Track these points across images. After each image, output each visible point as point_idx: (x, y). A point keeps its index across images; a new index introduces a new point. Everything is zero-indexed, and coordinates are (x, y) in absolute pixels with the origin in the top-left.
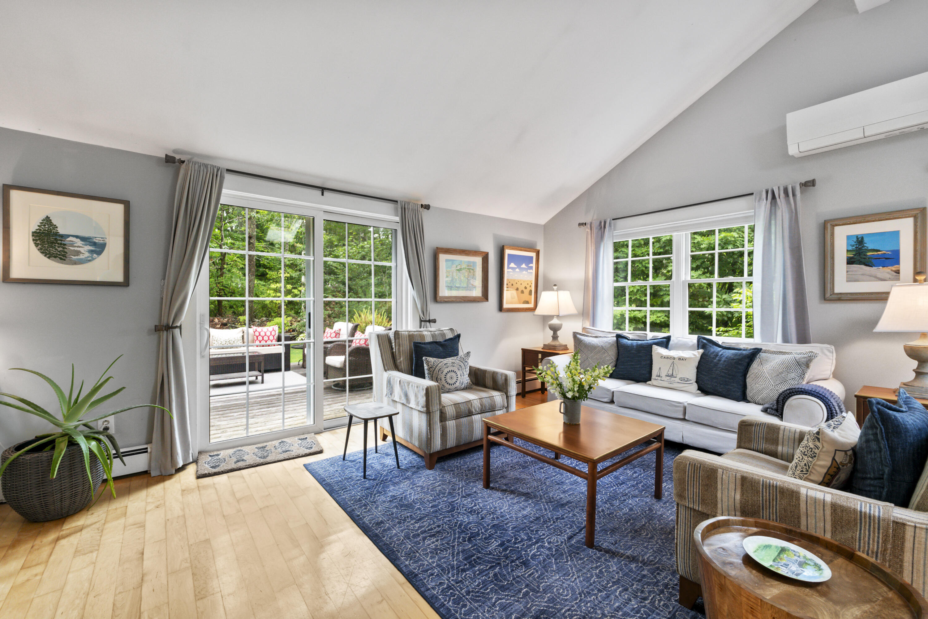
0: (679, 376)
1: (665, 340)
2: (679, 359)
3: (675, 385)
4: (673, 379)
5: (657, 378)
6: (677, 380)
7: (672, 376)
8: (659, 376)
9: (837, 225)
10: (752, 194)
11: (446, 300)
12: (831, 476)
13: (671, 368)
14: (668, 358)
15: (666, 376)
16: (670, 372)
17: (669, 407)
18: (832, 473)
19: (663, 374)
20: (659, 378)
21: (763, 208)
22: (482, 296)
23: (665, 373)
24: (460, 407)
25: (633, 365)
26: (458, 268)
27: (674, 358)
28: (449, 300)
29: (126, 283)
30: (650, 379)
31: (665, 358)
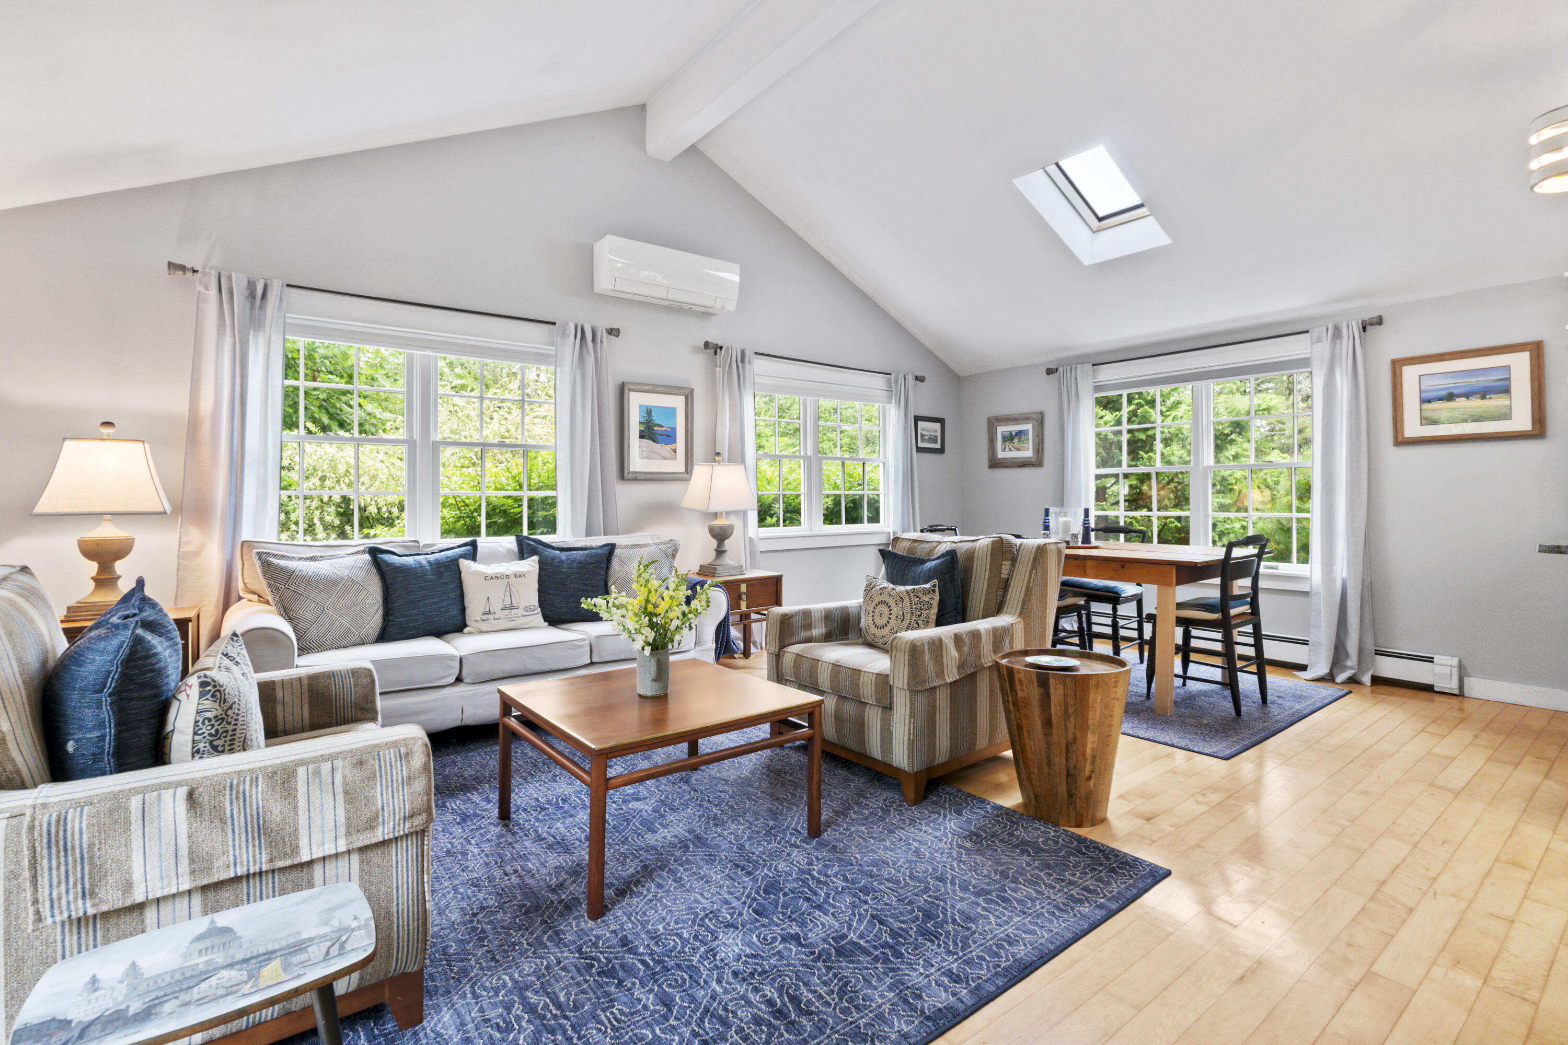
0: (522, 606)
1: (468, 547)
2: (516, 576)
3: (520, 622)
4: (514, 611)
5: (485, 617)
6: (521, 612)
7: (511, 607)
8: (490, 613)
9: (633, 390)
10: (554, 324)
13: (508, 594)
14: (497, 577)
15: (503, 609)
16: (508, 602)
17: (570, 651)
19: (496, 606)
20: (491, 617)
21: (569, 349)
23: (501, 606)
25: (435, 603)
27: (508, 577)
30: (465, 626)
31: (492, 578)
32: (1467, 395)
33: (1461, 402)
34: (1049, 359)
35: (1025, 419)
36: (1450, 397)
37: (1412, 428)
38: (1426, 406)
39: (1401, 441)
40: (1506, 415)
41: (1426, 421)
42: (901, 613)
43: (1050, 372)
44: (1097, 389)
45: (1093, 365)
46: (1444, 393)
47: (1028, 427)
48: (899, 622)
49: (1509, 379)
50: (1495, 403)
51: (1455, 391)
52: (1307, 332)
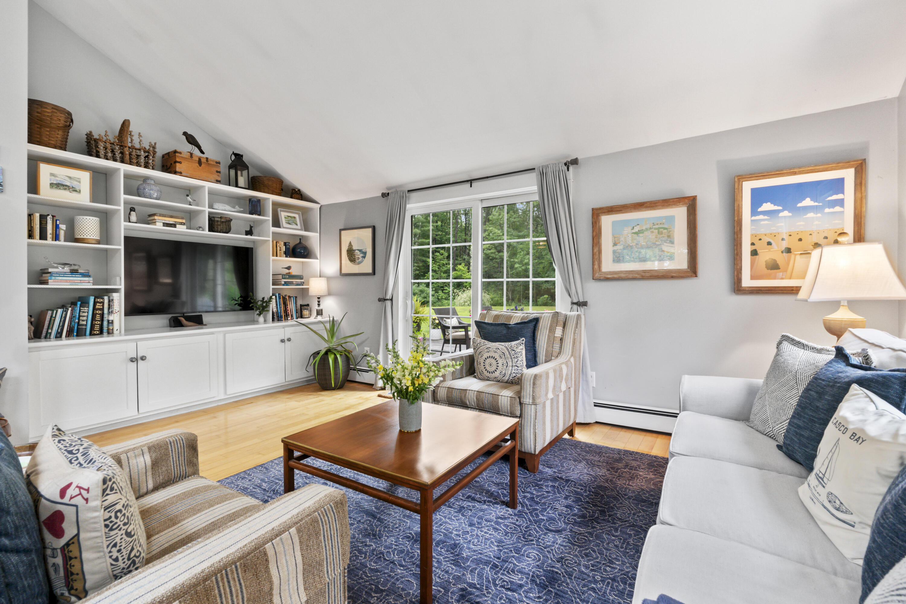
11: (609, 276)
12: (71, 558)
18: (73, 562)
22: (688, 267)
24: (452, 393)
26: (636, 229)
28: (615, 276)
29: (374, 273)
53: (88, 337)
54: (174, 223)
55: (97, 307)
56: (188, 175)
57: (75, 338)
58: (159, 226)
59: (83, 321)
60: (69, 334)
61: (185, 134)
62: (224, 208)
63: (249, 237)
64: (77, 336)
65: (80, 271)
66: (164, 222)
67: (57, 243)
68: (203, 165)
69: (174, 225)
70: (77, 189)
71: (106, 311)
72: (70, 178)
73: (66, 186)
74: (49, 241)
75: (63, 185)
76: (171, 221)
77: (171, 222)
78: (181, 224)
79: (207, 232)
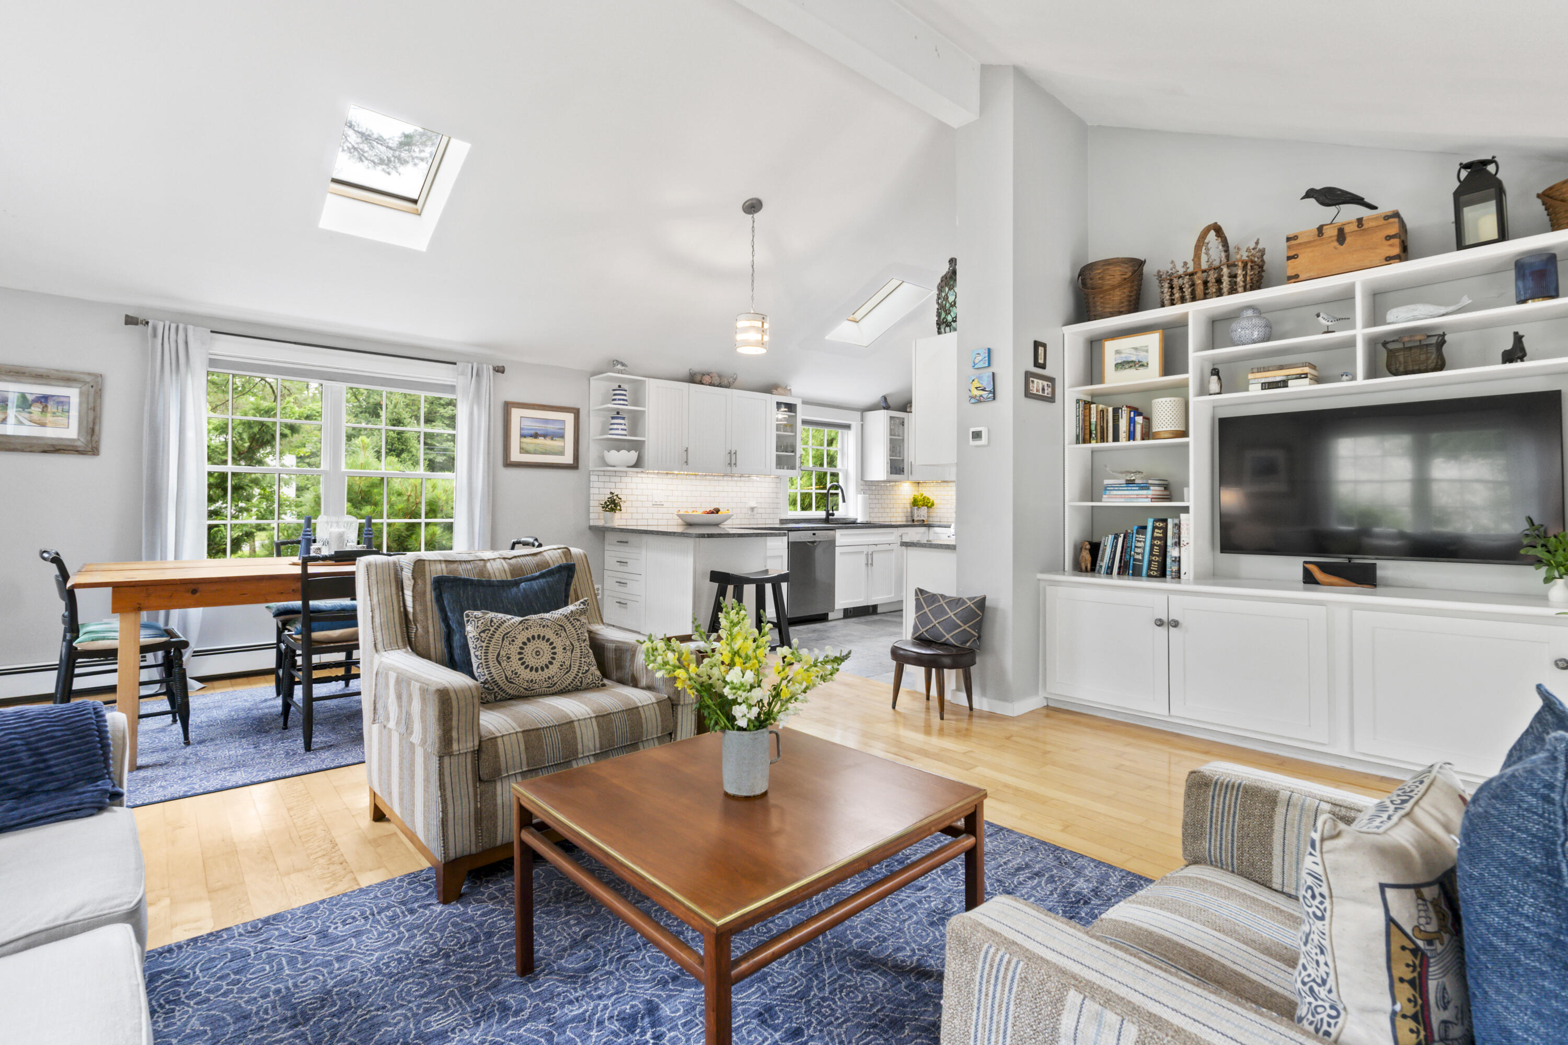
32: (545, 436)
33: (541, 440)
34: (135, 303)
35: (67, 379)
36: (536, 436)
37: (516, 456)
38: (524, 440)
39: (508, 464)
40: (562, 453)
41: (523, 450)
42: (568, 643)
43: (130, 321)
44: (213, 362)
45: (212, 332)
46: (533, 432)
47: (73, 394)
48: (569, 653)
49: (564, 429)
50: (557, 443)
51: (539, 432)
52: (455, 364)
53: (1144, 578)
54: (1284, 378)
55: (1155, 534)
56: (1313, 274)
57: (1131, 577)
58: (1255, 390)
59: (1138, 554)
60: (1123, 571)
61: (1310, 194)
62: (1410, 315)
63: (1517, 365)
64: (1133, 575)
65: (1137, 482)
66: (1263, 381)
67: (1132, 443)
68: (1349, 240)
69: (1284, 384)
70: (1144, 362)
71: (1170, 542)
72: (1136, 349)
73: (1132, 362)
74: (1123, 442)
75: (1128, 362)
76: (1278, 376)
77: (1278, 379)
78: (1300, 377)
79: (1361, 381)
